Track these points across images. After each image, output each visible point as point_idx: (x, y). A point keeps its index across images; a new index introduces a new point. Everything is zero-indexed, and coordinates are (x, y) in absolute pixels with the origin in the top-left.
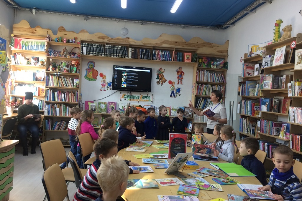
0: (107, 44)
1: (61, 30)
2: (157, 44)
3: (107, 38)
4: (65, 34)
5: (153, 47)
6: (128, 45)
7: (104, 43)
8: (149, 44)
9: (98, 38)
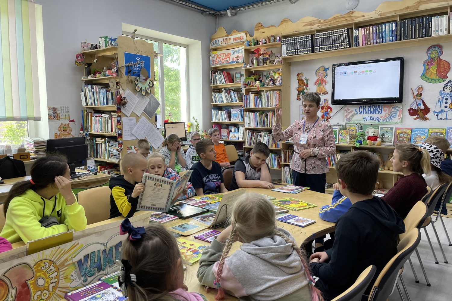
0: (318, 31)
1: (258, 28)
2: (407, 8)
3: (319, 22)
4: (263, 33)
5: (400, 16)
6: (352, 24)
7: (314, 31)
8: (390, 12)
9: (304, 26)
